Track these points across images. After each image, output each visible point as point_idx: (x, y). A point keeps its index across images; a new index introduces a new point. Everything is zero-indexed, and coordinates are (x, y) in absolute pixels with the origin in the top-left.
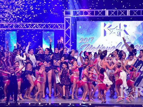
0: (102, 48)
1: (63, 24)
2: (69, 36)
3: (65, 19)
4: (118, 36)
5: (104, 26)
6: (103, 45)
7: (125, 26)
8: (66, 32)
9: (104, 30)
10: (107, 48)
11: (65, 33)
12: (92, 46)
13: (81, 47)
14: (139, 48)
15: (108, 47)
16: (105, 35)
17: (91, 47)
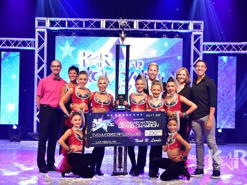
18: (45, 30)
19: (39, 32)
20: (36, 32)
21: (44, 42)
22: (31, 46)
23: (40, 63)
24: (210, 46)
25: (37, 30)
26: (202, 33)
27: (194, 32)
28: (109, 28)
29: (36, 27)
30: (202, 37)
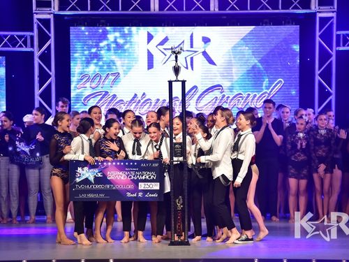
0: (142, 101)
1: (31, 34)
2: (50, 70)
3: (35, 20)
4: (187, 68)
5: (148, 42)
6: (144, 94)
7: (206, 40)
8: (40, 58)
9: (149, 52)
10: (157, 103)
11: (37, 61)
12: (114, 96)
13: (84, 100)
14: (244, 102)
15: (158, 100)
16: (150, 66)
17: (112, 100)
18: (51, 17)
19: (39, 20)
21: (49, 38)
22: (26, 47)
23: (44, 76)
25: (36, 16)
26: (334, 15)
27: (320, 12)
28: (165, 12)
29: (34, 12)
30: (335, 21)
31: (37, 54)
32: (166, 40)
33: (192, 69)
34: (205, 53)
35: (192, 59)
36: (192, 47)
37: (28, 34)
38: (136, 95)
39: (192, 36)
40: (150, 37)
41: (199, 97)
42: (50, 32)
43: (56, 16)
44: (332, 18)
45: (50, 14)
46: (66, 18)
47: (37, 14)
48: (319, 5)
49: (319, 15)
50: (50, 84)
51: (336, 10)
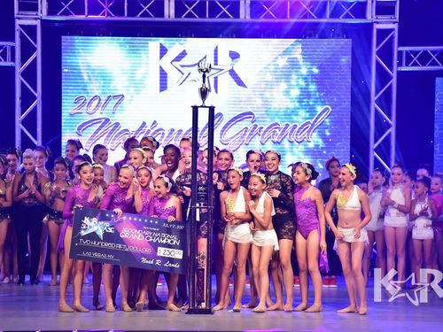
0: (152, 131)
1: (12, 44)
4: (210, 90)
5: (161, 57)
6: (155, 122)
7: (234, 56)
8: (23, 74)
10: (170, 134)
11: (19, 79)
12: (117, 124)
13: (81, 126)
14: (281, 135)
15: (173, 130)
16: (163, 87)
17: (113, 130)
18: (38, 23)
19: (21, 26)
20: (17, 27)
21: (35, 49)
22: (5, 60)
23: (28, 98)
24: (415, 53)
25: (18, 22)
26: (395, 26)
27: (377, 23)
28: (183, 19)
29: (16, 16)
30: (396, 33)
31: (19, 70)
32: (183, 54)
33: (216, 92)
34: (232, 72)
35: (216, 78)
36: (216, 64)
37: (8, 44)
38: (144, 123)
39: (216, 51)
40: (163, 51)
41: (225, 128)
42: (36, 42)
43: (43, 22)
44: (393, 30)
45: (36, 19)
46: (57, 25)
47: (19, 19)
48: (377, 14)
49: (376, 26)
50: (35, 108)
51: (397, 20)
